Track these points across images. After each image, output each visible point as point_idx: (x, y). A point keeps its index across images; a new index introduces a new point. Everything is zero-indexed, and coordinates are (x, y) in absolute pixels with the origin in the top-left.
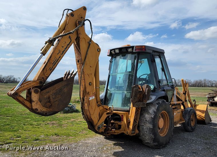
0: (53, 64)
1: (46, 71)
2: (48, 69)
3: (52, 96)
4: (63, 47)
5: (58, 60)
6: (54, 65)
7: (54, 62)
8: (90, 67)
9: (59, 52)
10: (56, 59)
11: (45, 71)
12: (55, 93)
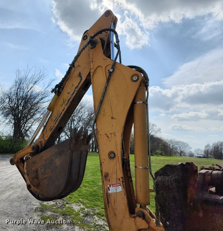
0: (54, 121)
1: (46, 131)
2: (48, 129)
3: (41, 169)
4: (69, 93)
5: (61, 114)
6: (56, 122)
7: (57, 117)
8: (112, 118)
9: (64, 102)
10: (59, 113)
11: (46, 133)
12: (44, 166)
